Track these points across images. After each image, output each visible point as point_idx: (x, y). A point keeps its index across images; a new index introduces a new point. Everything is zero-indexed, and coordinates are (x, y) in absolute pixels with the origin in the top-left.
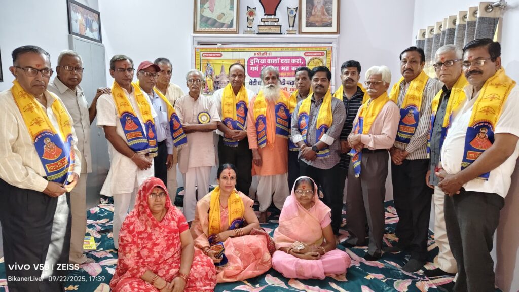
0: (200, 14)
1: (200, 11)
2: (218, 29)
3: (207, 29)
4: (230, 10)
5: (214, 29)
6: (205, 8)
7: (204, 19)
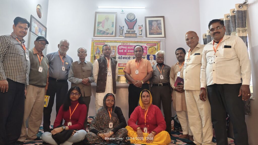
0: (97, 29)
1: (97, 27)
2: (106, 35)
3: (100, 35)
4: (112, 27)
5: (104, 35)
6: (100, 26)
7: (99, 31)
